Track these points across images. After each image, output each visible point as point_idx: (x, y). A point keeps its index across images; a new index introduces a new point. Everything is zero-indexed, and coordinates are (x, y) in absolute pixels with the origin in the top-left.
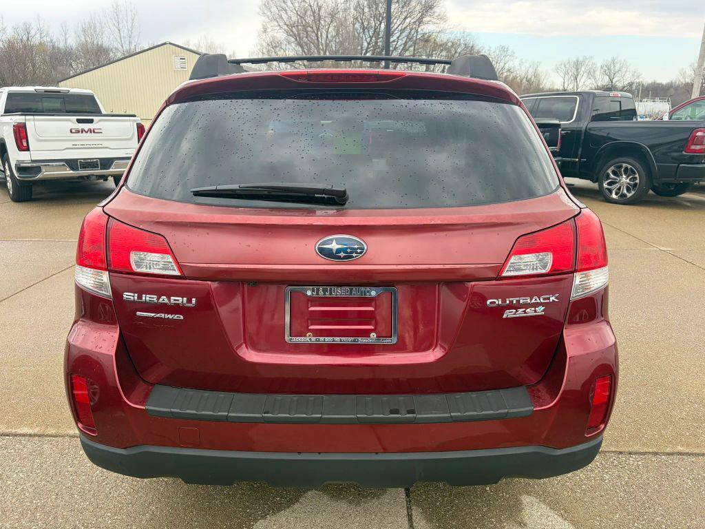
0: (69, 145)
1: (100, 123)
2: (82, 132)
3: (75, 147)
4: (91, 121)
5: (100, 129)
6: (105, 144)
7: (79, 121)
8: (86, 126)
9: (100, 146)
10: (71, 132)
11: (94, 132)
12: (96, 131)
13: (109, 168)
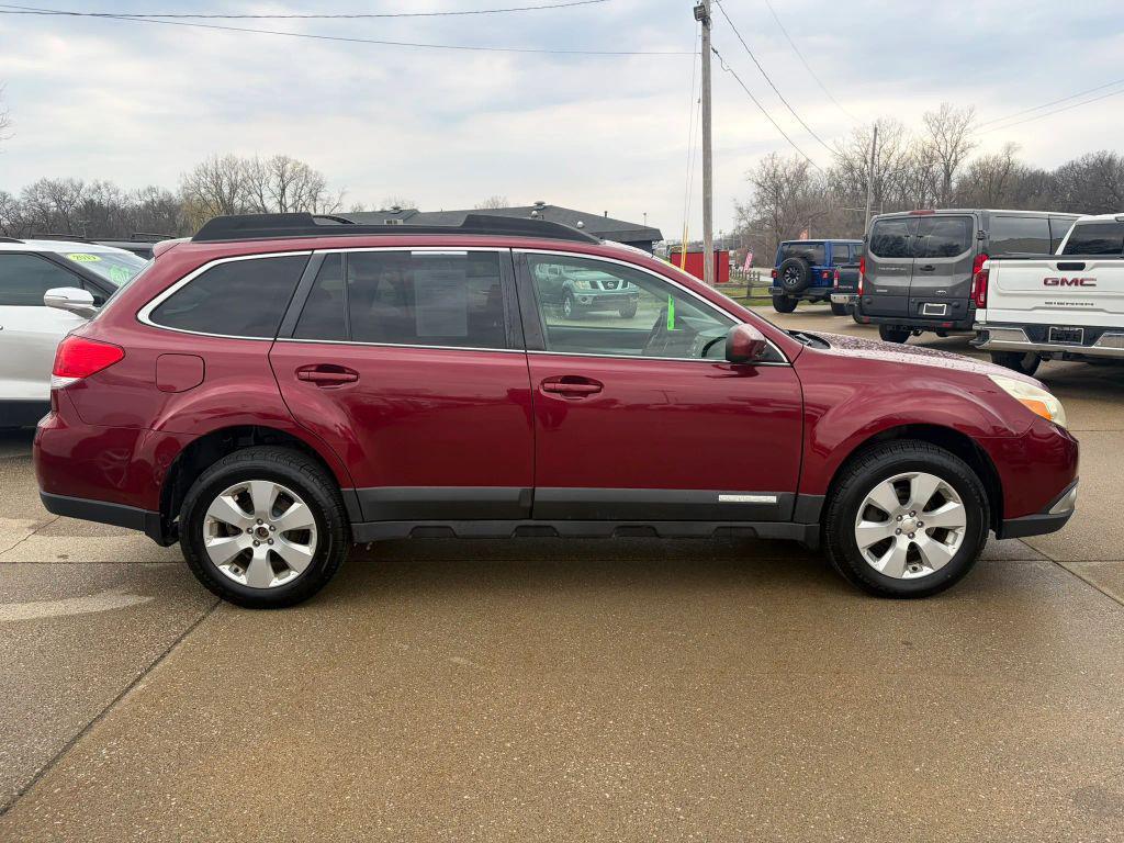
0: (1041, 302)
1: (1097, 270)
2: (1062, 284)
3: (1048, 307)
4: (1081, 267)
5: (1093, 280)
6: (1098, 304)
7: (1061, 267)
8: (1070, 275)
9: (1090, 307)
10: (1045, 283)
11: (1082, 284)
12: (1085, 282)
13: (1092, 345)
